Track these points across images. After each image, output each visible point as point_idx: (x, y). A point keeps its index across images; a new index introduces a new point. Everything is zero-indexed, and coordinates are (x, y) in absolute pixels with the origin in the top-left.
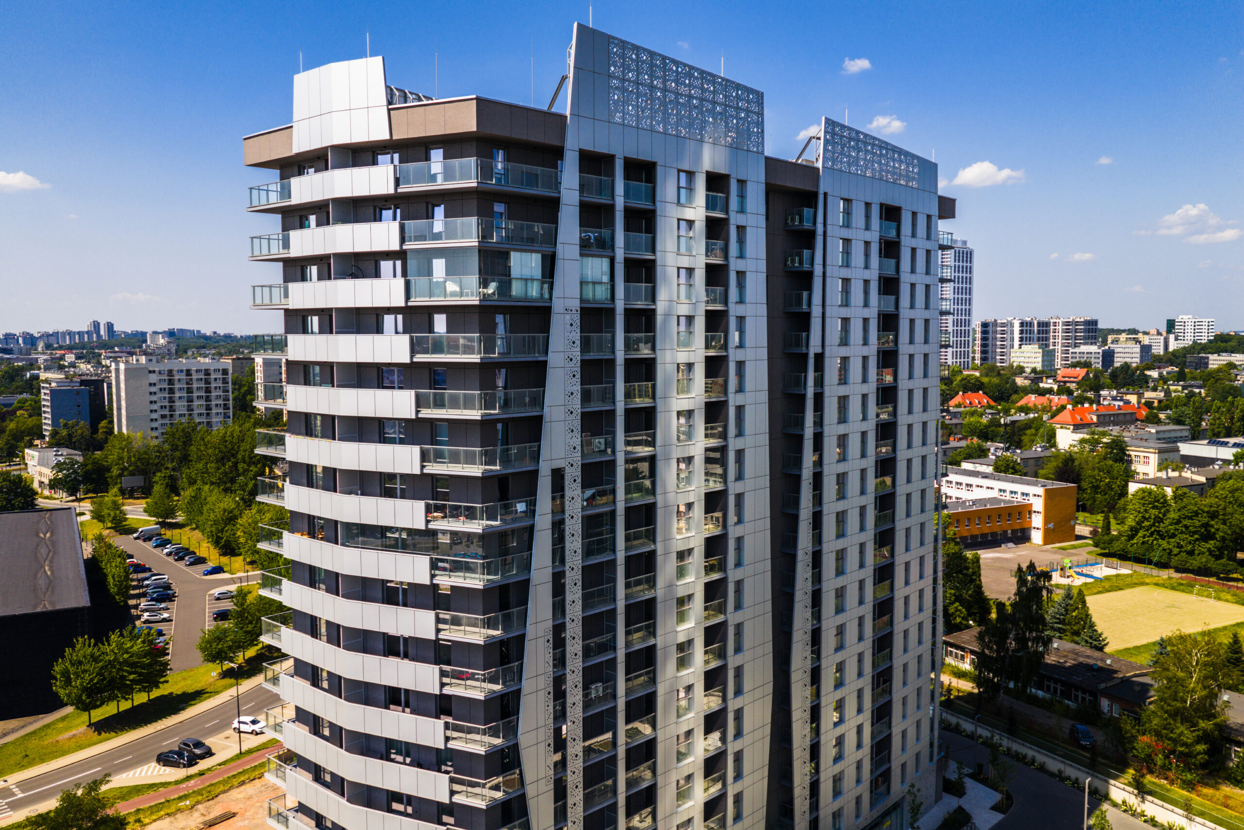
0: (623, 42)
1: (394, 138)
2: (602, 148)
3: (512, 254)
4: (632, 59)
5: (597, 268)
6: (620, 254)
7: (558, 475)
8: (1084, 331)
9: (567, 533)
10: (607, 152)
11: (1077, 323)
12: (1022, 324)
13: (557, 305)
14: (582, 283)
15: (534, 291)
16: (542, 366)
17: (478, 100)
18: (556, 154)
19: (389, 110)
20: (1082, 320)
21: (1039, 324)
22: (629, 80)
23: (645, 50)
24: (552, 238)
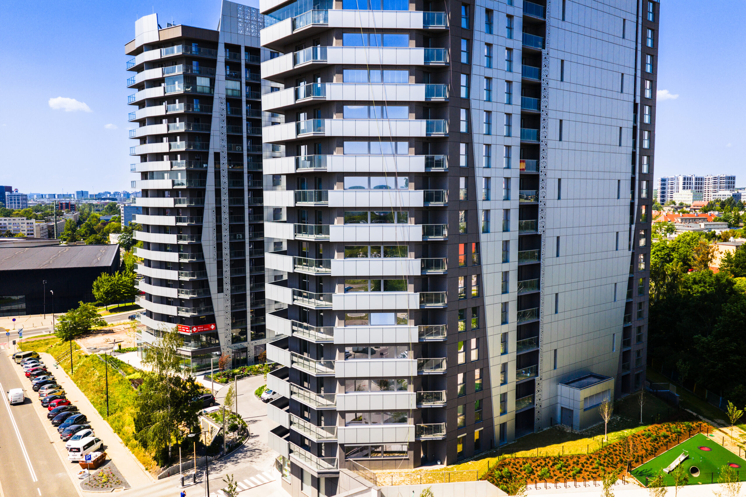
0: (244, 6)
1: (161, 40)
2: (234, 42)
3: (198, 78)
4: (248, 12)
5: (234, 85)
6: (244, 80)
7: (217, 155)
8: (726, 183)
9: (221, 175)
10: (237, 44)
11: (721, 178)
12: (684, 179)
13: (216, 96)
14: (227, 89)
15: (207, 90)
16: (210, 117)
17: (182, 26)
18: (215, 45)
19: (159, 31)
20: (724, 176)
21: (696, 179)
22: (247, 19)
23: (253, 8)
24: (214, 73)
